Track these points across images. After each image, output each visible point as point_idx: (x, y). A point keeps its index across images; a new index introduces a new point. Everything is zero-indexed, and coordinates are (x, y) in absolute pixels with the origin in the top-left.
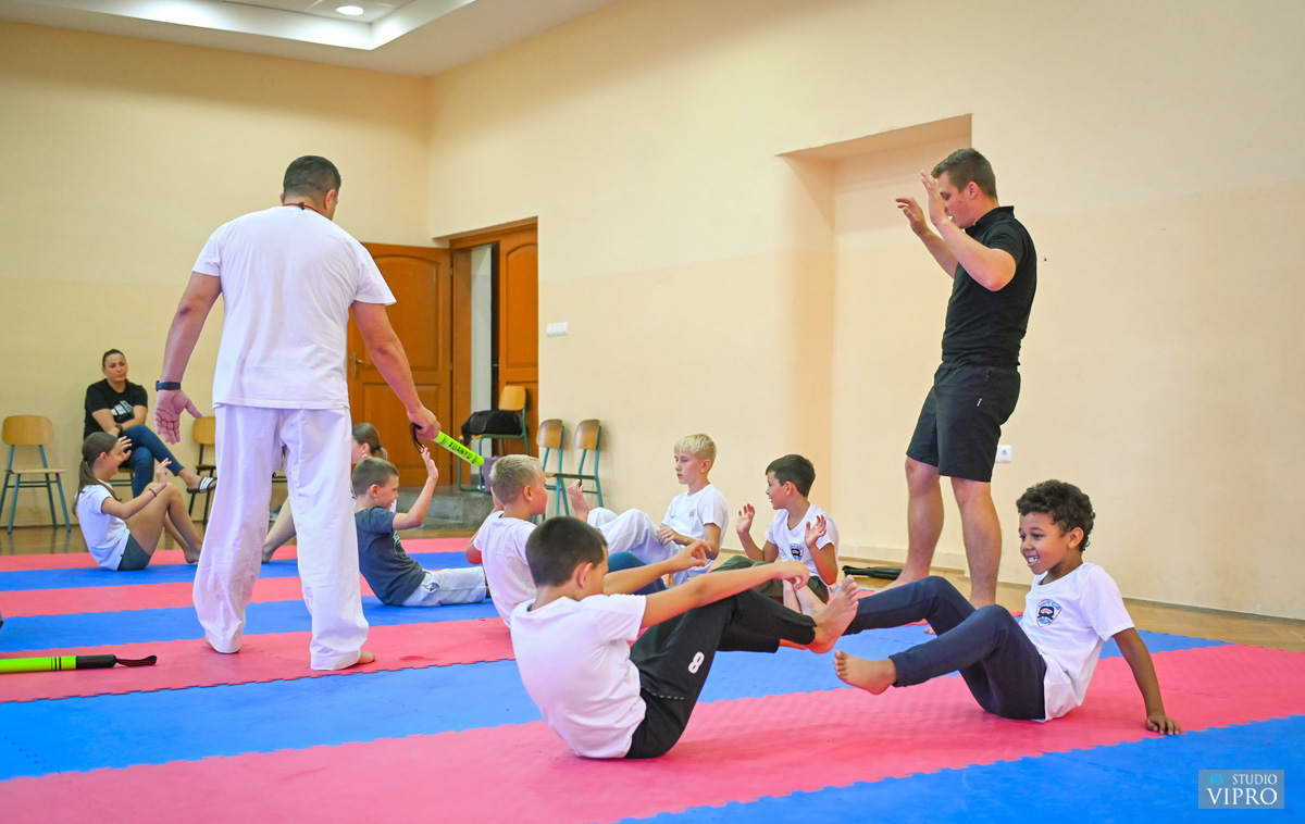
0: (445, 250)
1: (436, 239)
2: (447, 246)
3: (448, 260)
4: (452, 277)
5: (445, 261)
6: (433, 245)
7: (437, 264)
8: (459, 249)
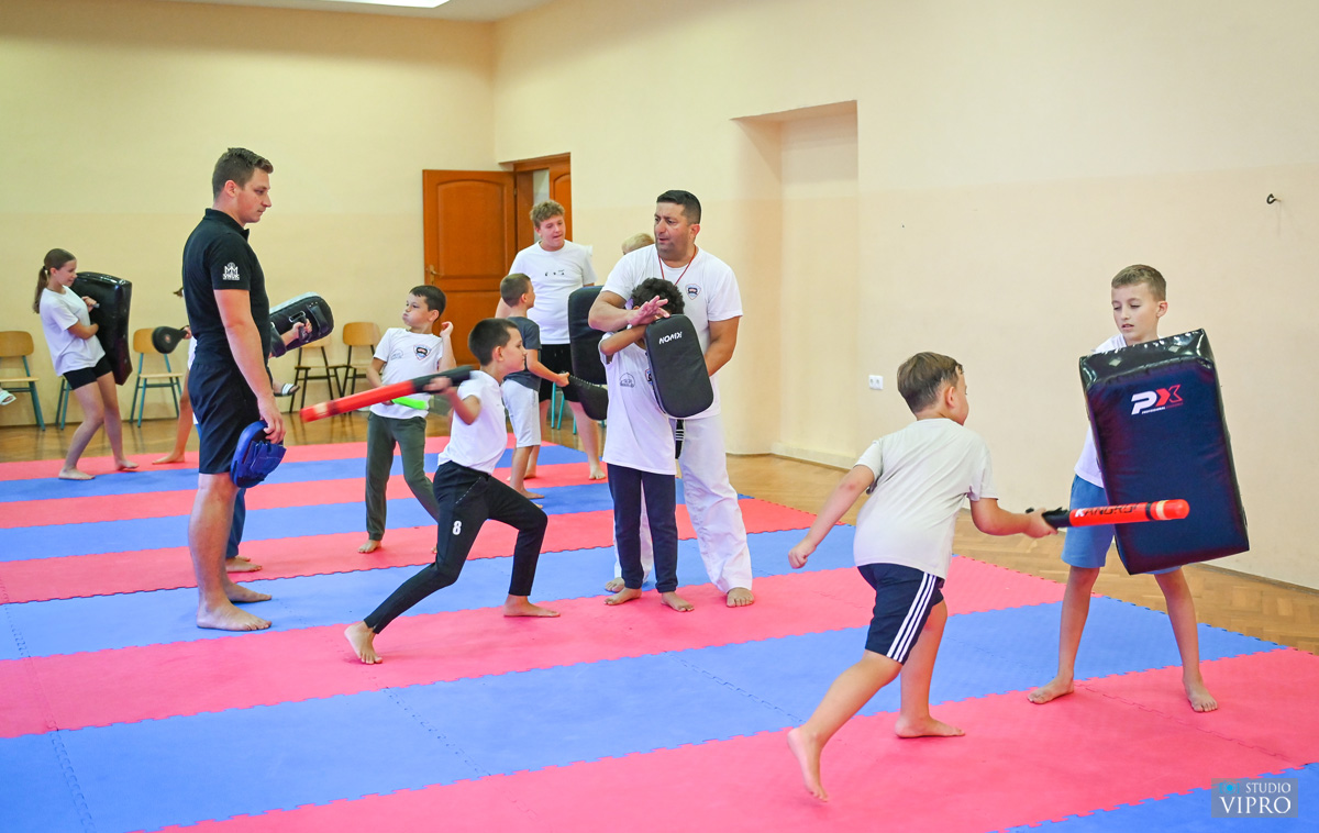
0: (509, 173)
1: (502, 164)
2: (511, 169)
3: (511, 182)
4: (516, 196)
5: (510, 182)
6: (499, 169)
7: (501, 185)
8: (522, 173)
